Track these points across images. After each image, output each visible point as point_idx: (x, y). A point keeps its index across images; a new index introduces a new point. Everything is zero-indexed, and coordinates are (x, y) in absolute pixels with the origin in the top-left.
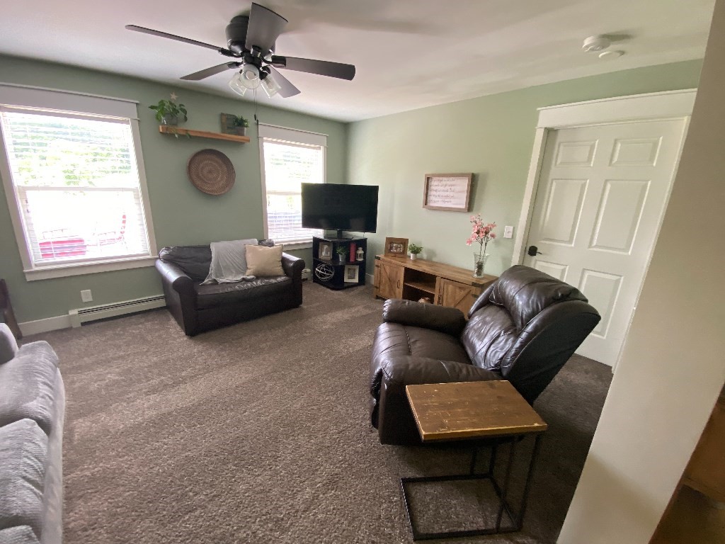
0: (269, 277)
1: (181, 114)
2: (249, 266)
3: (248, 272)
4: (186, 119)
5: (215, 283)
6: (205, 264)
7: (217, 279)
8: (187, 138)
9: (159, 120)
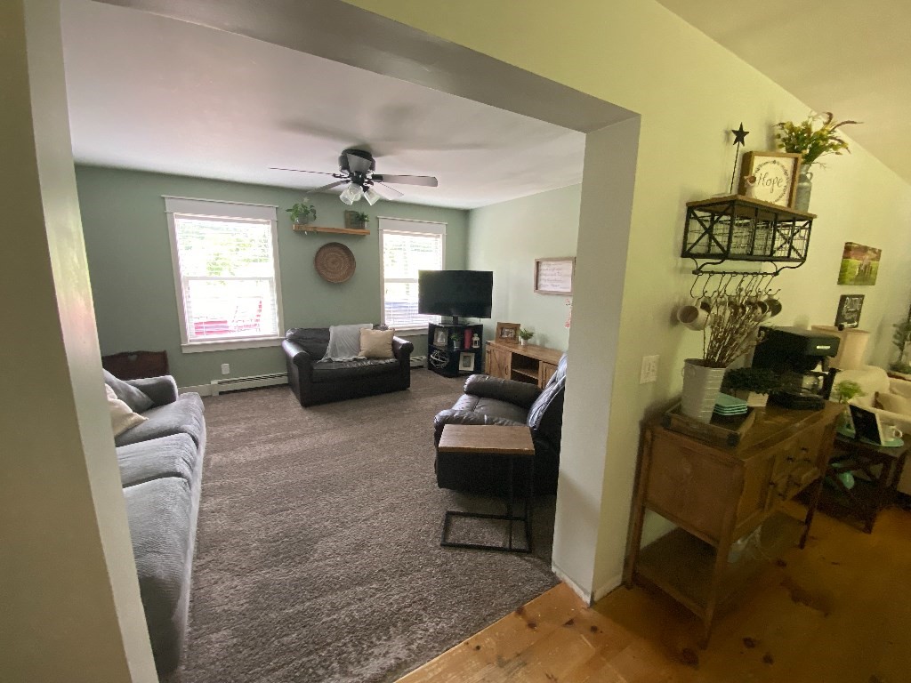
0: (378, 359)
1: (311, 214)
2: (362, 349)
3: (361, 354)
4: (315, 217)
5: (330, 361)
6: (322, 345)
7: (333, 359)
8: (316, 233)
9: (293, 220)
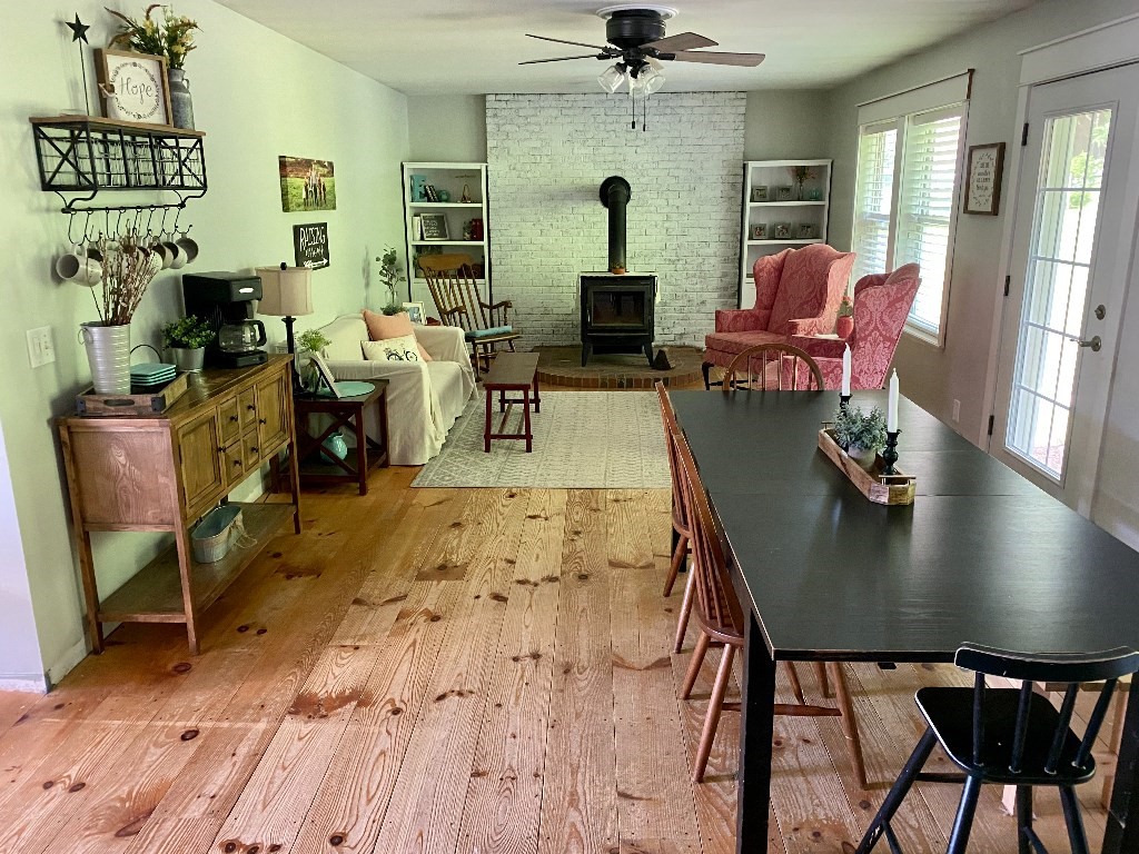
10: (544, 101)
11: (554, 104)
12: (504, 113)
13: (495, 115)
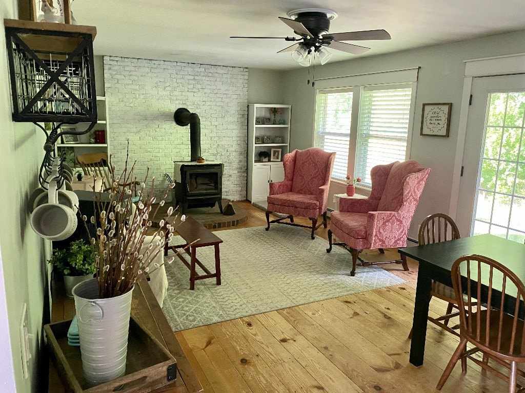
10: (140, 63)
11: (146, 65)
12: (116, 68)
13: (110, 69)
